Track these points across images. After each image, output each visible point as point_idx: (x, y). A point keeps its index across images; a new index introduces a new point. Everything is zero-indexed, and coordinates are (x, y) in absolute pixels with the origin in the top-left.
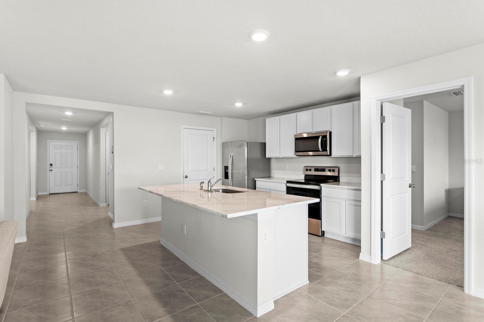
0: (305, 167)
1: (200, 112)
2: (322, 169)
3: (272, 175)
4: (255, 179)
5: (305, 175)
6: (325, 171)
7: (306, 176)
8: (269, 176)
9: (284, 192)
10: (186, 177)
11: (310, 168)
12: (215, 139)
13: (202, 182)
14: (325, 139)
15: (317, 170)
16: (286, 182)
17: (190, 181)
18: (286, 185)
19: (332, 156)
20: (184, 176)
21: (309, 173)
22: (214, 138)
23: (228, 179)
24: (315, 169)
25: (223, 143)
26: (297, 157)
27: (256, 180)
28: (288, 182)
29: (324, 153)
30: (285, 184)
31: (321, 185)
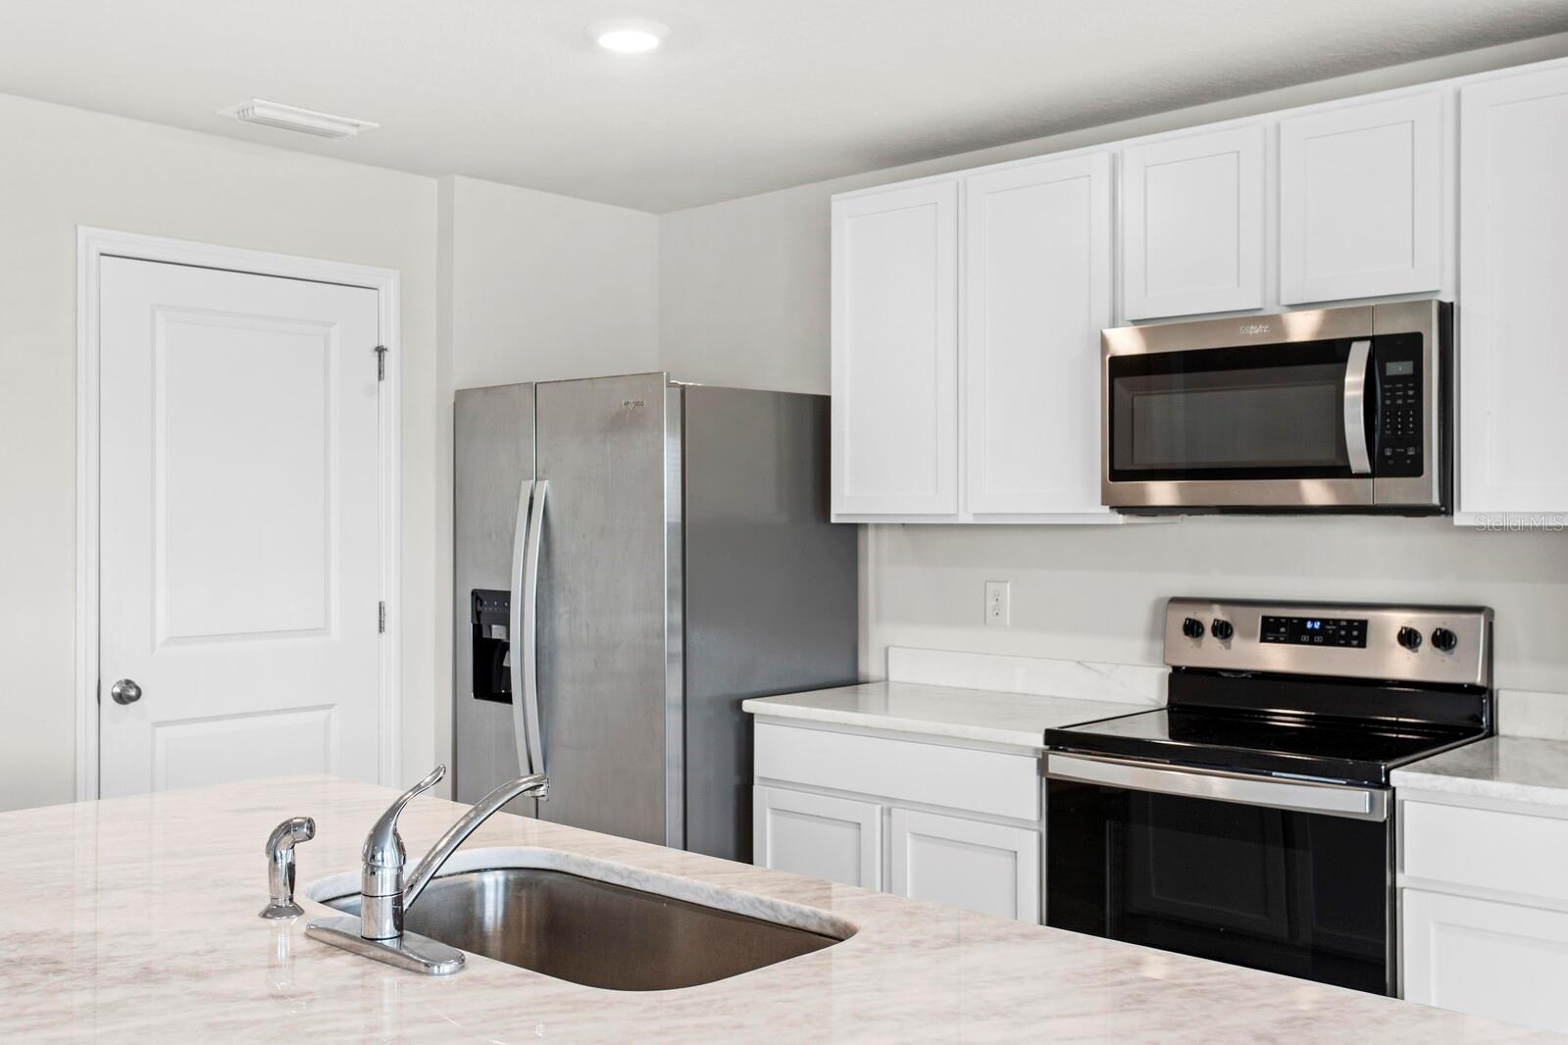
0: (1175, 600)
1: (264, 110)
2: (1336, 622)
3: (870, 665)
4: (748, 706)
5: (1176, 669)
6: (1362, 644)
7: (1182, 679)
8: (847, 675)
9: (1022, 824)
10: (127, 695)
11: (1218, 613)
12: (390, 359)
13: (287, 828)
14: (1398, 368)
15: (1280, 628)
16: (1039, 742)
17: (159, 730)
18: (1043, 765)
19: (1458, 519)
20: (111, 687)
21: (1211, 654)
22: (380, 350)
23: (507, 698)
24: (1265, 619)
25: (461, 396)
26: (1120, 519)
27: (750, 717)
28: (1058, 740)
29: (1396, 490)
30: (1032, 763)
31: (1398, 777)
